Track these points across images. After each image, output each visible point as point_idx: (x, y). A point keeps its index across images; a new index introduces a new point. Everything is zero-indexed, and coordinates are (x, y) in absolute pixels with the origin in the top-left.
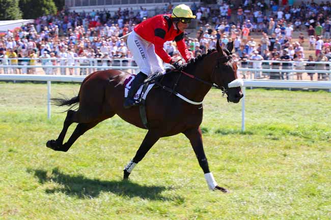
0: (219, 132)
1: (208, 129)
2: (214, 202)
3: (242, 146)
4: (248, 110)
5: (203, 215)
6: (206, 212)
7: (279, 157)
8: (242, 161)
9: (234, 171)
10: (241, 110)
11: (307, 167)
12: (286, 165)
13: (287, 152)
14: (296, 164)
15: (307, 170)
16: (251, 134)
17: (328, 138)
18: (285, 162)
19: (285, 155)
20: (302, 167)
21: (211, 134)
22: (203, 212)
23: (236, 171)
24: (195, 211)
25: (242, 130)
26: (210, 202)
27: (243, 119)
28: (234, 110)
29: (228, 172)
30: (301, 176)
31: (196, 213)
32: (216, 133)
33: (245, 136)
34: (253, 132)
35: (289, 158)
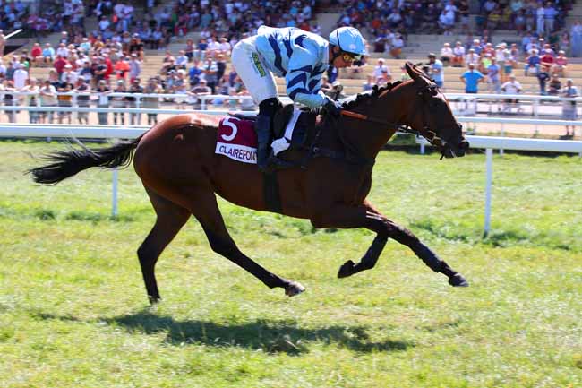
0: (74, 217)
1: (54, 214)
2: (67, 333)
3: (112, 240)
4: (124, 180)
5: (49, 354)
6: (52, 350)
7: (178, 258)
8: (114, 265)
9: (100, 282)
10: (111, 181)
11: (224, 275)
12: (189, 271)
13: (190, 250)
14: (205, 270)
15: (224, 280)
16: (129, 220)
17: (262, 226)
18: (187, 267)
19: (187, 256)
20: (216, 275)
21: (59, 222)
22: (48, 349)
23: (102, 283)
24: (34, 348)
25: (113, 214)
26: (59, 333)
27: (115, 195)
28: (99, 180)
29: (89, 285)
30: (214, 289)
31: (37, 352)
32: (68, 219)
33: (118, 224)
34: (134, 217)
35: (194, 261)
